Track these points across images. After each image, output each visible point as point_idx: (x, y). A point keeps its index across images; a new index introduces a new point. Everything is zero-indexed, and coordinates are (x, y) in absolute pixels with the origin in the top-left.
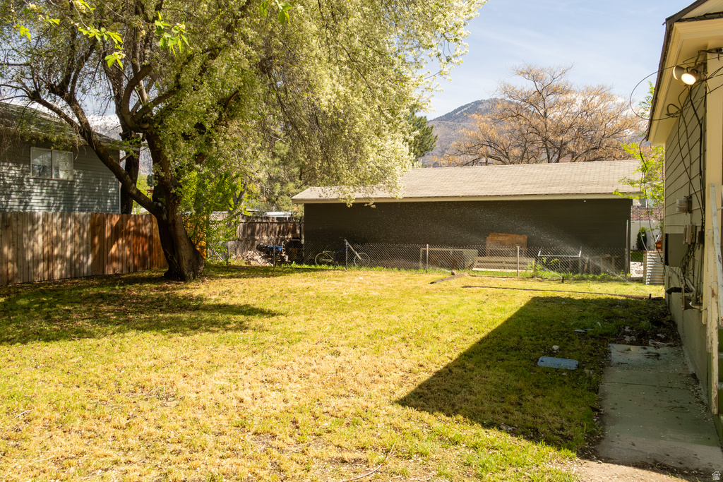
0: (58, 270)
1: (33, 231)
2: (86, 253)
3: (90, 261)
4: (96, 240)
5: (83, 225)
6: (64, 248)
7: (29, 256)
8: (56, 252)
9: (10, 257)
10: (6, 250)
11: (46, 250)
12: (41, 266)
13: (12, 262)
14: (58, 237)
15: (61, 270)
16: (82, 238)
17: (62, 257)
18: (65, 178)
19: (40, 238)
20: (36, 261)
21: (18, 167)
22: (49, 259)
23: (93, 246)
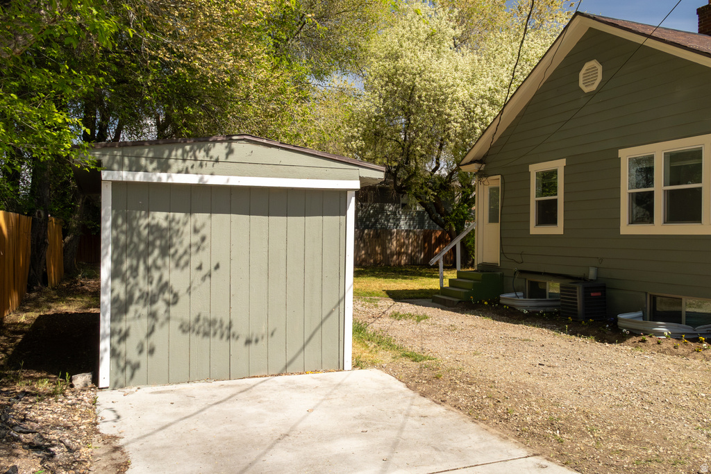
0: (404, 260)
1: (391, 239)
2: (420, 252)
3: (422, 256)
4: (426, 245)
5: (418, 236)
6: (407, 248)
7: (388, 252)
8: (403, 250)
9: (379, 252)
10: (377, 248)
11: (398, 249)
12: (395, 257)
13: (380, 254)
14: (404, 242)
15: (405, 260)
16: (418, 243)
17: (406, 253)
18: (421, 210)
19: (395, 243)
20: (392, 254)
21: (394, 205)
22: (399, 254)
23: (425, 248)
